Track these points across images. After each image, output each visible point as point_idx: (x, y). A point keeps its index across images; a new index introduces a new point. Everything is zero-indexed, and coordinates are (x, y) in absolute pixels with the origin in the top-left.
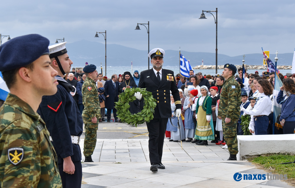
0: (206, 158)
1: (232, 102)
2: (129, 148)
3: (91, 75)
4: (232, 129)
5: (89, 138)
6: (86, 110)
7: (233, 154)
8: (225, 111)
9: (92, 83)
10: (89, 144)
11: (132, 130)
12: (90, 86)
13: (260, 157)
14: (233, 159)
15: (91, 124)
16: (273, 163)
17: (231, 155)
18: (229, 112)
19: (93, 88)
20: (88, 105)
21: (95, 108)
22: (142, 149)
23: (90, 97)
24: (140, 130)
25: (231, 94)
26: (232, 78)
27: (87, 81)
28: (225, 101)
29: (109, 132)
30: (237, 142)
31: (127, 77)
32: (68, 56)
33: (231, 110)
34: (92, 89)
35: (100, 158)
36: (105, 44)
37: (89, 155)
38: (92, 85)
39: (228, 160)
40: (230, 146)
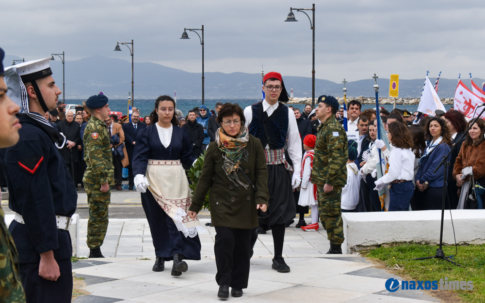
1: (334, 159)
3: (98, 111)
4: (334, 203)
5: (95, 217)
7: (336, 243)
8: (323, 173)
9: (99, 127)
10: (96, 228)
12: (95, 132)
14: (336, 251)
15: (98, 194)
17: (332, 245)
18: (330, 175)
19: (101, 135)
20: (93, 163)
21: (105, 169)
23: (96, 150)
25: (333, 146)
26: (332, 120)
28: (322, 158)
29: (134, 207)
30: (341, 224)
35: (116, 250)
36: (131, 62)
37: (96, 247)
38: (98, 130)
39: (327, 253)
40: (330, 231)
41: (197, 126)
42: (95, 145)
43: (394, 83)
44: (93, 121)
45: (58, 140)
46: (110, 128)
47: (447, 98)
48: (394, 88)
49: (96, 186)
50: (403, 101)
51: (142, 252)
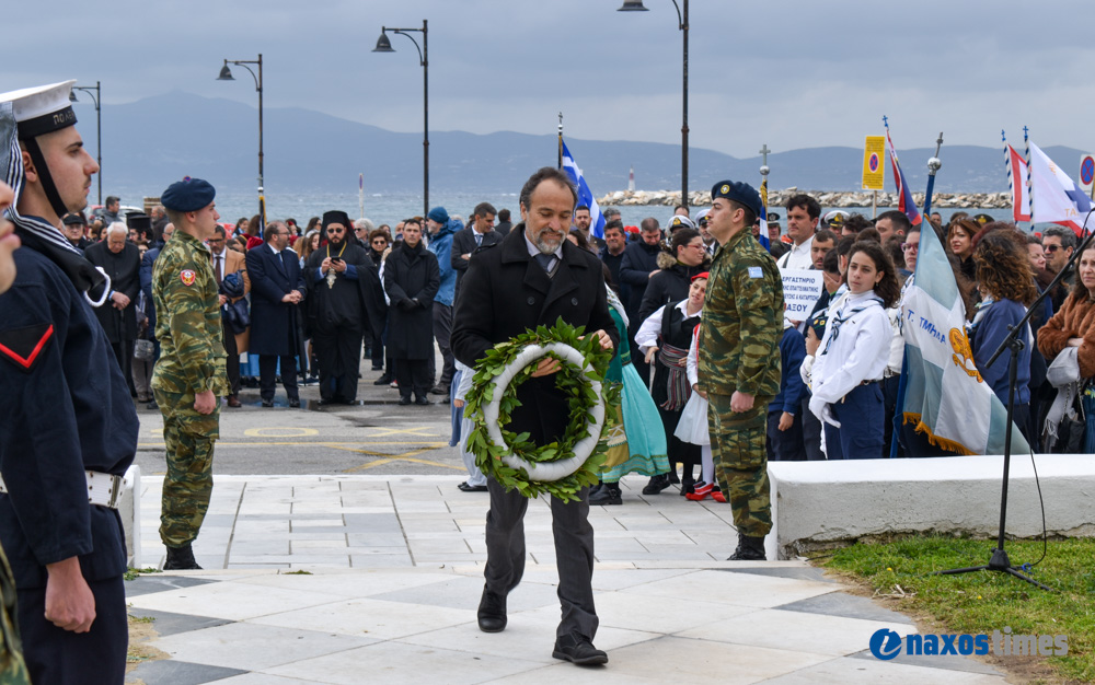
0: (647, 550)
1: (755, 330)
2: (346, 510)
3: (192, 220)
4: (750, 438)
5: (184, 472)
6: (170, 363)
7: (752, 534)
8: (723, 367)
9: (195, 256)
10: (183, 496)
11: (357, 440)
12: (188, 269)
13: (856, 547)
14: (751, 554)
15: (192, 417)
16: (908, 572)
17: (743, 539)
18: (747, 370)
19: (201, 277)
20: (182, 342)
21: (210, 356)
22: (397, 516)
23: (190, 311)
24: (390, 439)
25: (751, 300)
26: (744, 239)
27: (178, 245)
28: (722, 330)
29: (269, 448)
30: (766, 489)
31: (335, 233)
32: (78, 137)
33: (754, 364)
34: (199, 279)
35: (228, 550)
36: (258, 107)
37: (183, 543)
38: (195, 264)
39: (731, 559)
40: (740, 505)
41: (423, 257)
42: (189, 299)
43: (874, 157)
44: (181, 242)
45: (93, 285)
46: (218, 258)
47: (991, 192)
48: (873, 168)
49: (185, 399)
50: (890, 198)
51: (290, 554)
